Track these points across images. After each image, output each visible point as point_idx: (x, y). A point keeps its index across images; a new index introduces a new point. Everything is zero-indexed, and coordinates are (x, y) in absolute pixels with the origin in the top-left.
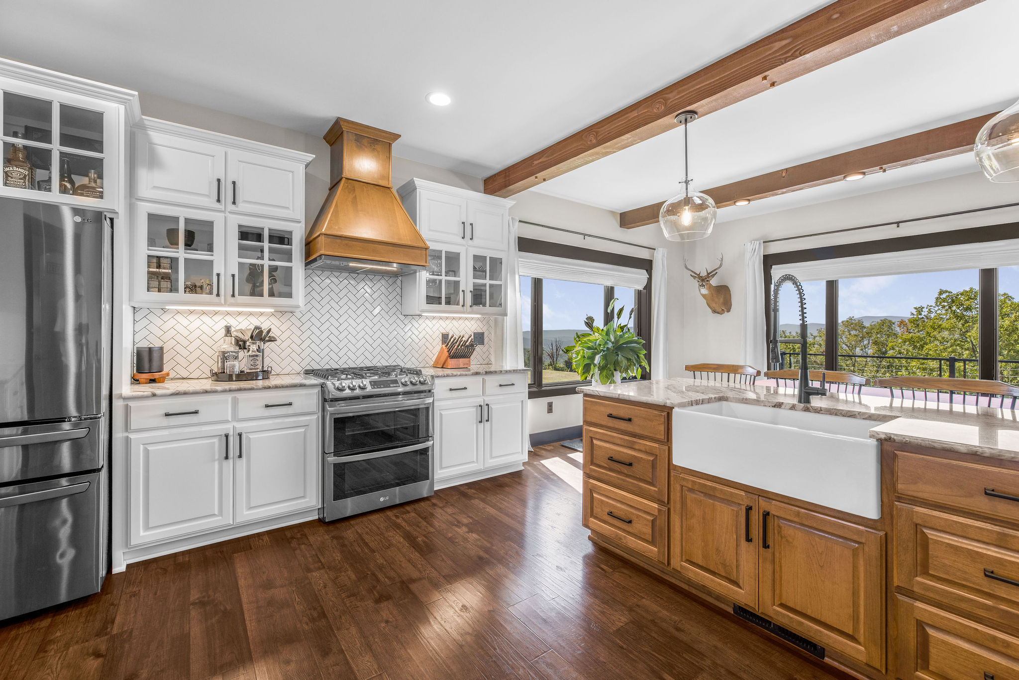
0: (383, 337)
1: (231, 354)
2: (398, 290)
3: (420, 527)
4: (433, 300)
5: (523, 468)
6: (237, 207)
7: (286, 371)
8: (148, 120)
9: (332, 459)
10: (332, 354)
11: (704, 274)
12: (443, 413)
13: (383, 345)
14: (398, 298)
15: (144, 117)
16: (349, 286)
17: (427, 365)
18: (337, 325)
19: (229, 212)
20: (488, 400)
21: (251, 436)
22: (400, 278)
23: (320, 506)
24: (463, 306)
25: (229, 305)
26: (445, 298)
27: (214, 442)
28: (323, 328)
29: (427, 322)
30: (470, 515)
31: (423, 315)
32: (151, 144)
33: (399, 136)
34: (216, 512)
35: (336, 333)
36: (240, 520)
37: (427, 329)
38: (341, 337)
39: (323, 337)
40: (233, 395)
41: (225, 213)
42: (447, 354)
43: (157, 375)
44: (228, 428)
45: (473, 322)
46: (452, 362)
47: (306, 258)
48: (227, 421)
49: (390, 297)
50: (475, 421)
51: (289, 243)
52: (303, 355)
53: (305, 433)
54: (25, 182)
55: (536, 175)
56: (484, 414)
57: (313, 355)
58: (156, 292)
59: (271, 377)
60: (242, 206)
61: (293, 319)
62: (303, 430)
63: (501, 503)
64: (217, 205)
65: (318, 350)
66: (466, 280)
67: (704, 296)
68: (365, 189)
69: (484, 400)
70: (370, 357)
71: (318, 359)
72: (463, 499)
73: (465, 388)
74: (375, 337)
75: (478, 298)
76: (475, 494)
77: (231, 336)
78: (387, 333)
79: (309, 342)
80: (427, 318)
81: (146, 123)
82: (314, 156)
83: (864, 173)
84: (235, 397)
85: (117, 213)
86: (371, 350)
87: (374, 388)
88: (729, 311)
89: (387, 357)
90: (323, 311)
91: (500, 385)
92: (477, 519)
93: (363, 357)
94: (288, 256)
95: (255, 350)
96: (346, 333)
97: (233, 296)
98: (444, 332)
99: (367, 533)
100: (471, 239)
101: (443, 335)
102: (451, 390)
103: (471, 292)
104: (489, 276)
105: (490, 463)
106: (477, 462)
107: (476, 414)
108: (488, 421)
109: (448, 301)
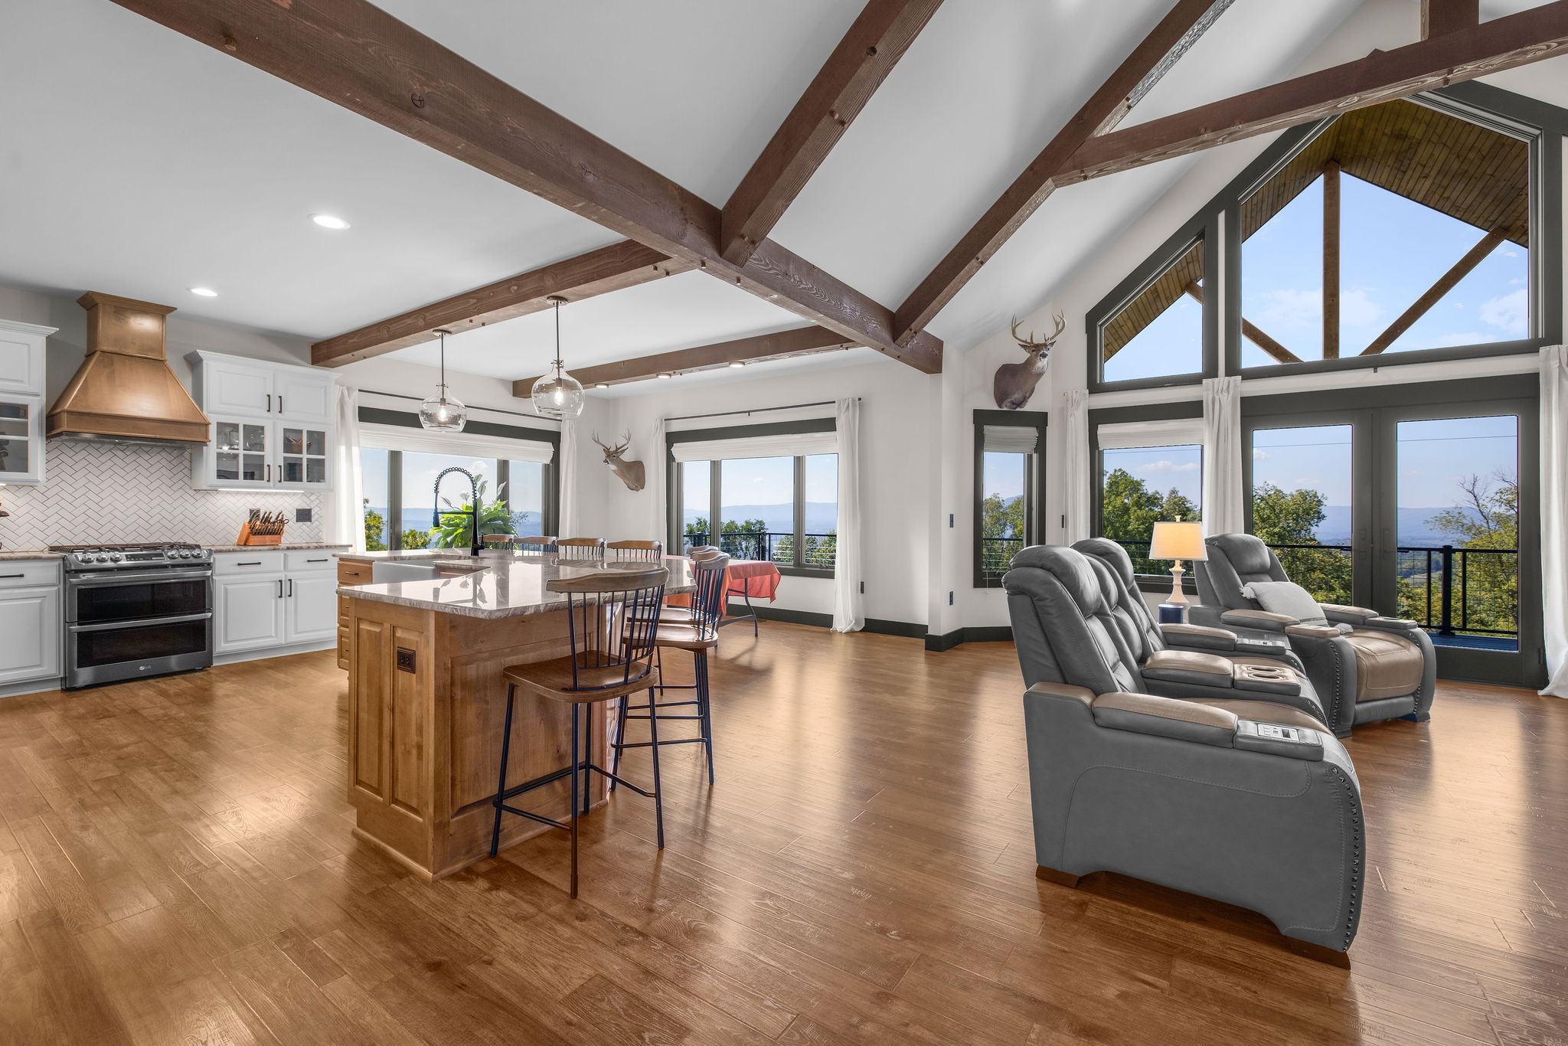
0: (164, 513)
2: (187, 463)
4: (221, 474)
9: (75, 628)
11: (613, 449)
12: (228, 587)
17: (233, 540)
20: (290, 575)
22: (189, 450)
23: (62, 675)
24: (269, 481)
26: (243, 472)
29: (228, 497)
33: (176, 309)
37: (230, 505)
42: (249, 531)
45: (296, 498)
46: (254, 539)
47: (47, 432)
50: (273, 596)
51: (25, 416)
53: (41, 605)
55: (353, 353)
56: (285, 589)
57: (63, 531)
62: (39, 601)
65: (70, 527)
66: (274, 455)
67: (614, 471)
68: (127, 362)
69: (286, 576)
71: (69, 536)
73: (259, 563)
75: (292, 472)
78: (170, 509)
79: (56, 517)
82: (58, 329)
83: (744, 363)
87: (132, 561)
88: (643, 488)
91: (309, 561)
94: (22, 430)
98: (253, 508)
100: (280, 412)
101: (251, 511)
102: (239, 564)
103: (280, 466)
104: (307, 451)
105: (294, 638)
106: (276, 636)
107: (273, 589)
108: (290, 596)
109: (250, 475)
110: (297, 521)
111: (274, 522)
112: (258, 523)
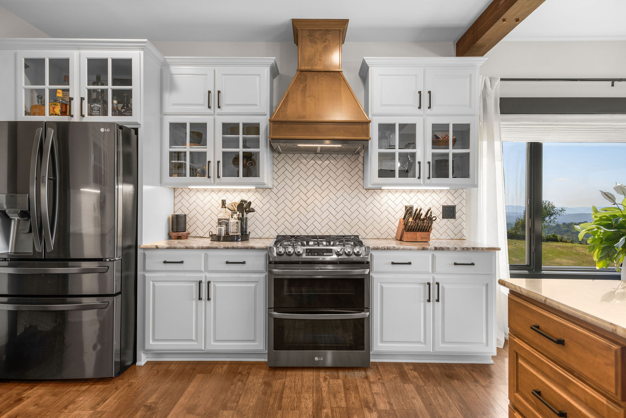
0: (345, 209)
1: (224, 220)
2: (360, 166)
3: (335, 397)
4: (384, 173)
5: (491, 362)
6: (221, 110)
7: (266, 236)
8: (169, 59)
9: (273, 314)
10: (301, 223)
12: (384, 286)
13: (345, 217)
14: (360, 173)
15: (166, 57)
16: (316, 165)
17: (389, 237)
18: (305, 198)
19: (217, 115)
20: (438, 278)
21: (217, 285)
24: (420, 178)
25: (217, 184)
26: (399, 170)
27: (193, 286)
28: (294, 202)
29: (390, 195)
30: (392, 401)
31: (383, 188)
32: (171, 75)
33: (348, 21)
34: (194, 339)
35: (305, 205)
36: (209, 348)
37: (390, 202)
38: (309, 209)
39: (294, 209)
40: (206, 252)
41: (215, 116)
42: (404, 226)
43: (180, 234)
44: (202, 276)
45: (442, 195)
46: (408, 235)
48: (200, 271)
49: (353, 173)
50: (422, 299)
51: (258, 133)
52: (279, 224)
53: (255, 288)
54: (99, 112)
56: (433, 293)
57: (286, 224)
58: (176, 176)
59: (250, 239)
60: (225, 109)
61: (272, 194)
62: (253, 285)
63: (436, 398)
64: (209, 111)
65: (290, 220)
66: (424, 151)
68: (316, 77)
69: (434, 278)
70: (334, 227)
71: (290, 227)
72: (399, 380)
73: (410, 263)
74: (338, 209)
75: (439, 168)
76: (415, 377)
77: (225, 207)
78: (349, 206)
79: (283, 212)
80: (389, 191)
81: (168, 61)
84: (207, 253)
85: (139, 124)
86: (334, 220)
87: (308, 255)
89: (349, 227)
90: (294, 187)
91: (455, 264)
92: (395, 408)
93: (327, 227)
94: (256, 144)
95: (236, 218)
96: (312, 205)
97: (218, 177)
98: (408, 204)
99: (290, 388)
100: (430, 107)
101: (406, 207)
102: (393, 263)
103: (429, 163)
104: (453, 145)
105: (442, 347)
106: (425, 343)
107: (422, 291)
108: (438, 301)
109: (404, 173)
110: (443, 218)
111: (424, 219)
112: (411, 220)
